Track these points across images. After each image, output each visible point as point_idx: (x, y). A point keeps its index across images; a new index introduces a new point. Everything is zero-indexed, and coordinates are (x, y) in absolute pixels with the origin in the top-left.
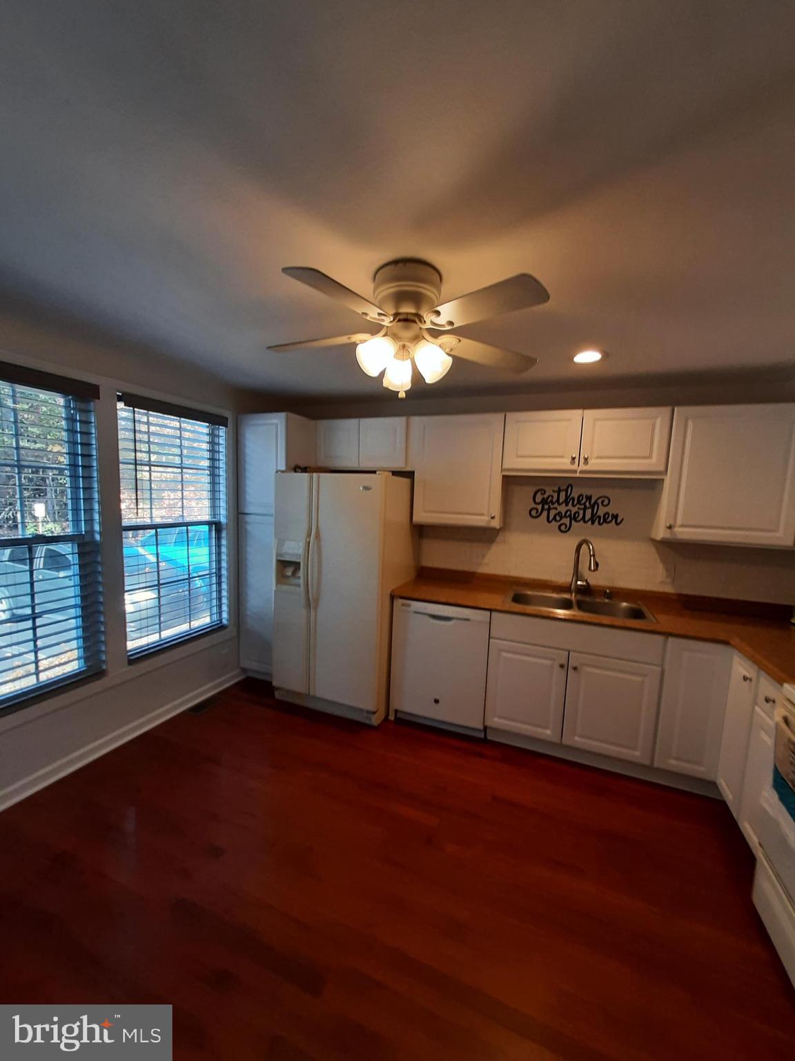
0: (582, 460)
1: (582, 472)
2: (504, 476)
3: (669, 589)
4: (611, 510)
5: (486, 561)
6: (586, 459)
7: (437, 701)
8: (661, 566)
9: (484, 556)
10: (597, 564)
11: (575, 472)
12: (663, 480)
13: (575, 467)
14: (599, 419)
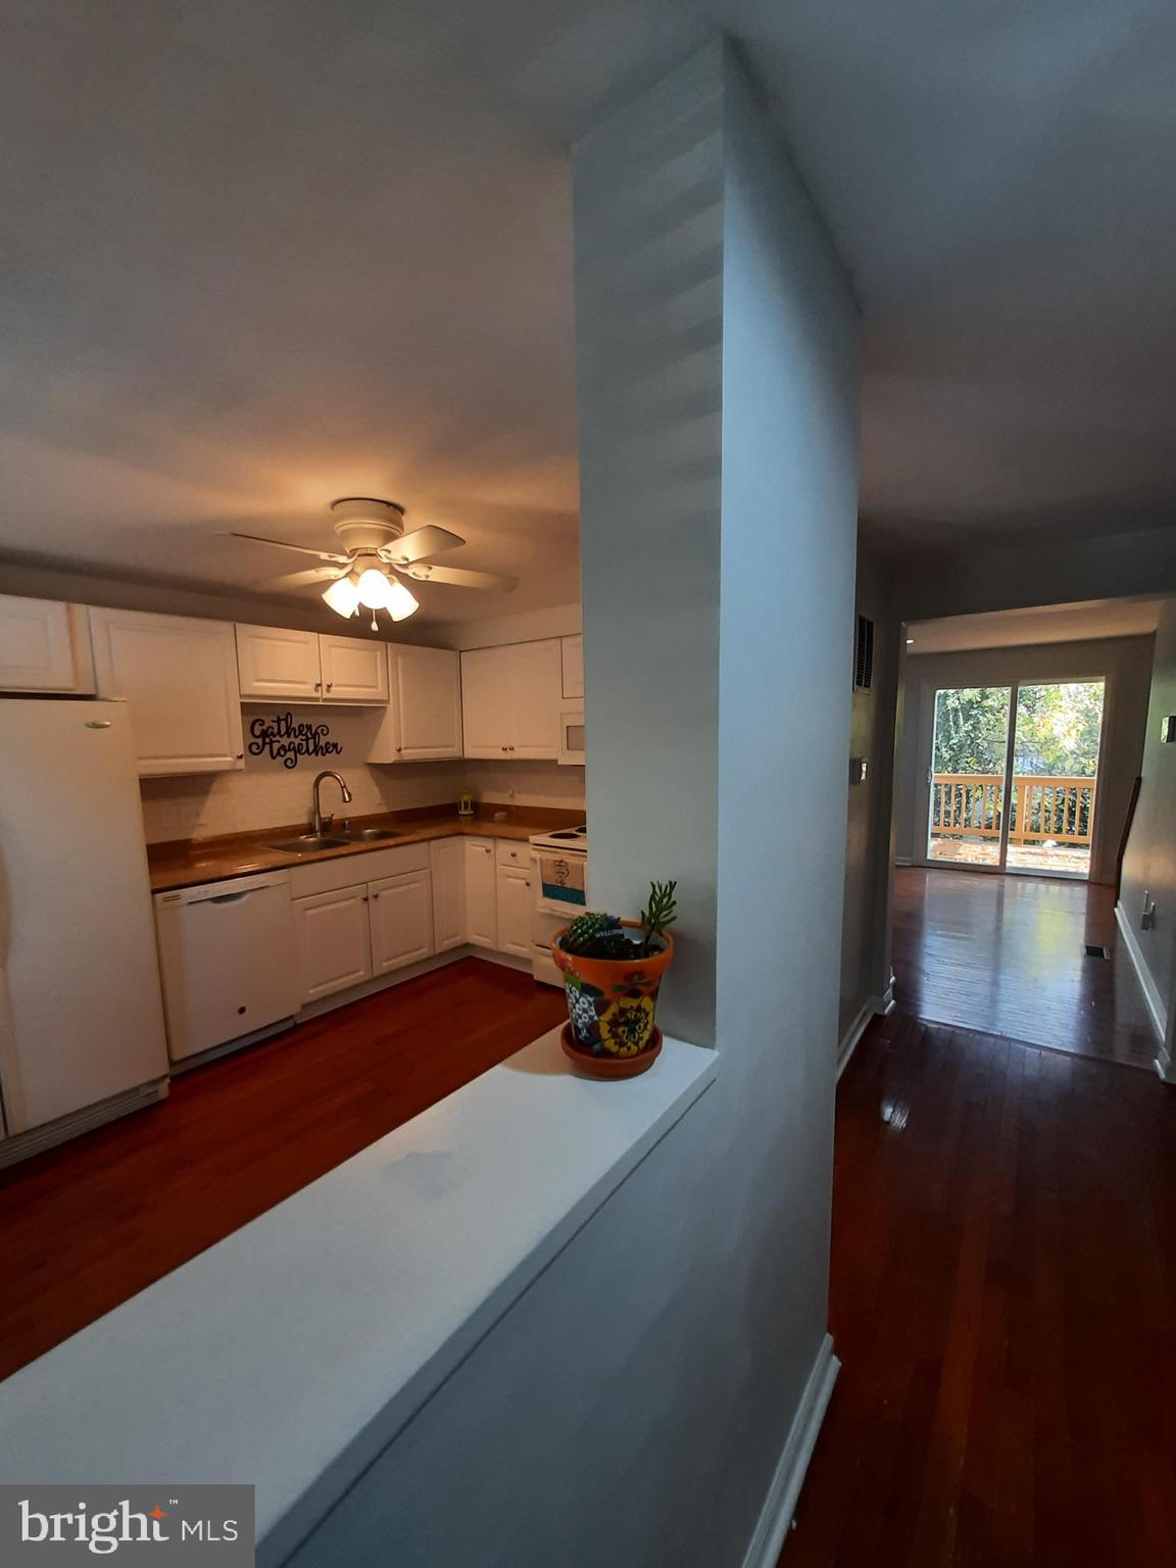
0: (324, 687)
1: (325, 700)
2: (242, 703)
3: (384, 810)
4: (331, 739)
5: (202, 820)
6: (329, 686)
7: (242, 1010)
8: (376, 789)
9: (198, 814)
10: (350, 795)
11: (317, 699)
12: (385, 707)
13: (318, 695)
14: (334, 646)
